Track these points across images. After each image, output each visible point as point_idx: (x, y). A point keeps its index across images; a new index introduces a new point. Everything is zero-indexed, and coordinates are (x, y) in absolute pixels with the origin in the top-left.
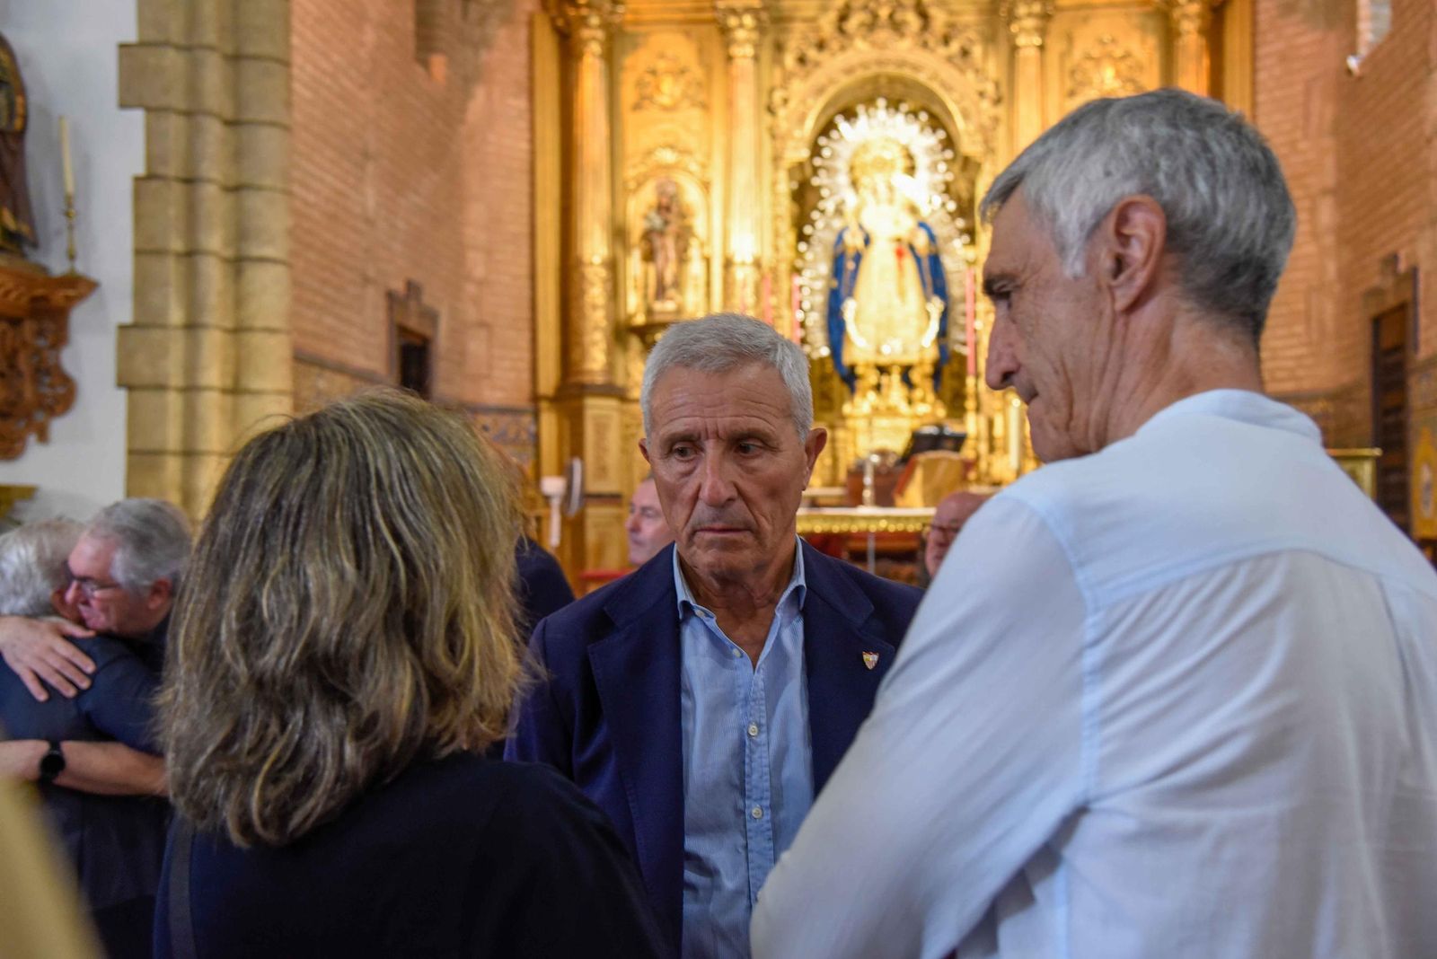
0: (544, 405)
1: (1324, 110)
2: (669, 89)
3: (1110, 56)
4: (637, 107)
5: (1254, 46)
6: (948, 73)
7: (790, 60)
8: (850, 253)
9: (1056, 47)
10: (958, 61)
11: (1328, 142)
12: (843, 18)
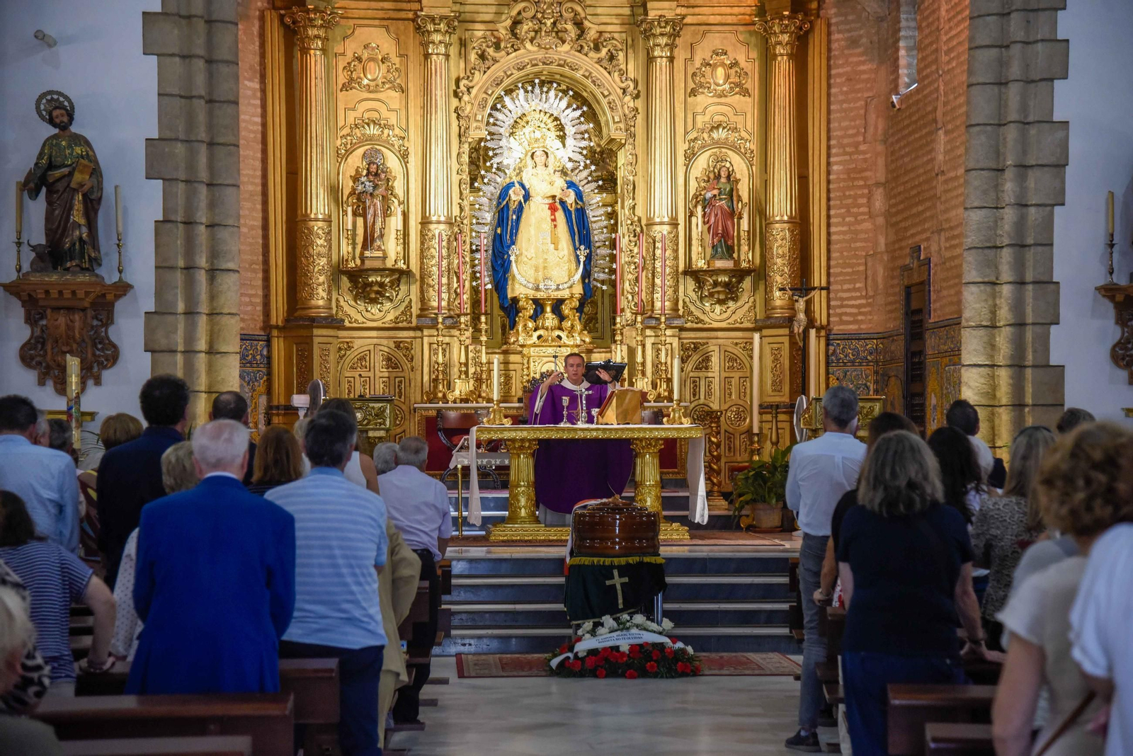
0: (275, 333)
1: (878, 124)
2: (376, 72)
3: (723, 65)
4: (345, 87)
5: (829, 68)
6: (599, 72)
7: (473, 57)
8: (513, 206)
9: (681, 55)
10: (605, 63)
11: (880, 148)
12: (516, 23)
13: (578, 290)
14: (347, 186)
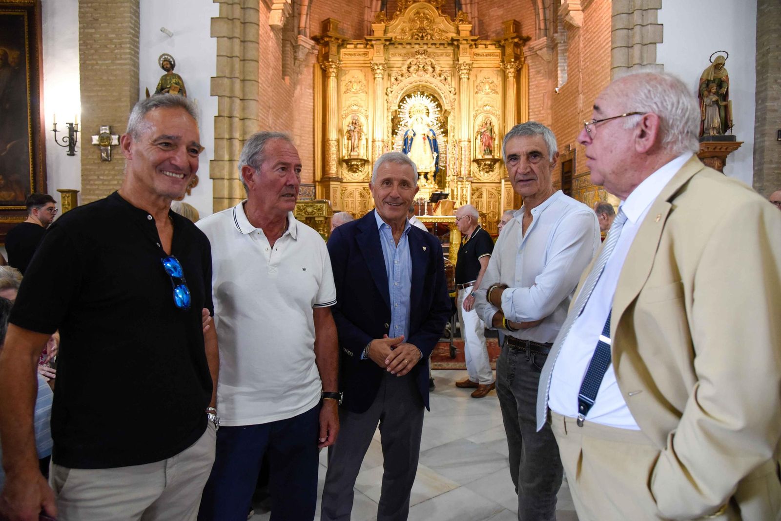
0: (317, 184)
1: (548, 103)
2: (356, 87)
3: (488, 82)
4: (345, 92)
5: (529, 83)
6: (441, 85)
7: (393, 79)
8: (409, 138)
9: (472, 78)
10: (443, 81)
11: (549, 111)
12: (409, 67)
13: (434, 169)
14: (345, 129)
